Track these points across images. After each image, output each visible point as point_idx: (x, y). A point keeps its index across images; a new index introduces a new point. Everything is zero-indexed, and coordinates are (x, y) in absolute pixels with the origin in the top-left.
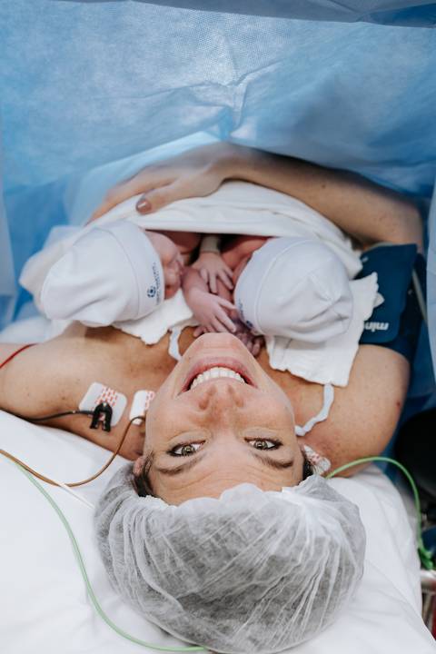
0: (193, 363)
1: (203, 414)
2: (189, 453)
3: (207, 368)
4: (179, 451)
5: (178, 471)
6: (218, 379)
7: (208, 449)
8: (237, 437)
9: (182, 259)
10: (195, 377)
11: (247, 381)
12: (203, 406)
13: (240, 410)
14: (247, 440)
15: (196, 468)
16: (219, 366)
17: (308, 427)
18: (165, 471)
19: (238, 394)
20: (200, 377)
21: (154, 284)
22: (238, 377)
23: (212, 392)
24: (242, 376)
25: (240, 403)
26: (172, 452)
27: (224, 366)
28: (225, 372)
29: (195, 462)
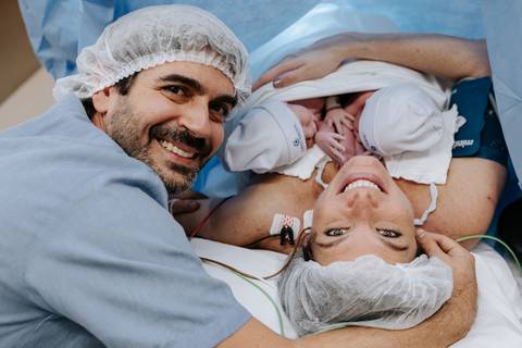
0: (346, 176)
1: (349, 209)
2: (339, 234)
3: (355, 180)
4: (332, 233)
5: (330, 245)
6: (362, 187)
7: (351, 233)
8: (371, 227)
9: (315, 118)
10: (347, 185)
11: (382, 190)
12: (350, 205)
13: (374, 210)
14: (378, 230)
15: (341, 244)
16: (363, 179)
17: (424, 218)
18: (322, 245)
19: (374, 198)
20: (350, 185)
21: (297, 137)
22: (376, 187)
23: (356, 196)
24: (379, 187)
25: (375, 205)
26: (328, 233)
27: (367, 179)
28: (367, 183)
29: (341, 240)
